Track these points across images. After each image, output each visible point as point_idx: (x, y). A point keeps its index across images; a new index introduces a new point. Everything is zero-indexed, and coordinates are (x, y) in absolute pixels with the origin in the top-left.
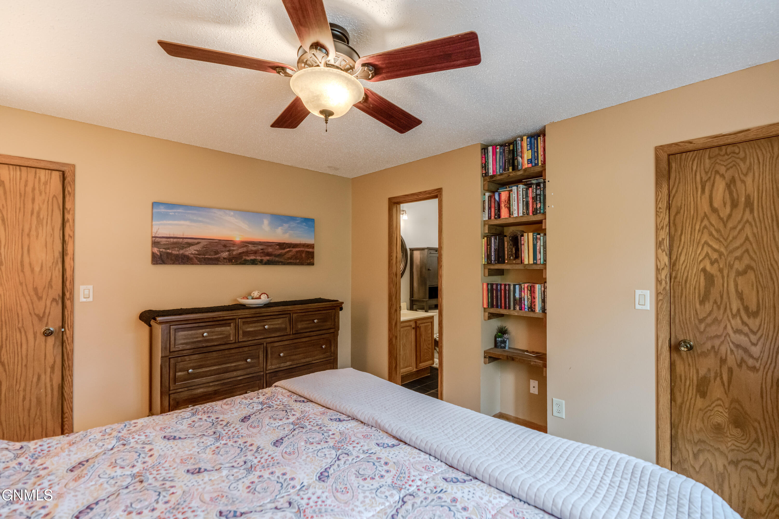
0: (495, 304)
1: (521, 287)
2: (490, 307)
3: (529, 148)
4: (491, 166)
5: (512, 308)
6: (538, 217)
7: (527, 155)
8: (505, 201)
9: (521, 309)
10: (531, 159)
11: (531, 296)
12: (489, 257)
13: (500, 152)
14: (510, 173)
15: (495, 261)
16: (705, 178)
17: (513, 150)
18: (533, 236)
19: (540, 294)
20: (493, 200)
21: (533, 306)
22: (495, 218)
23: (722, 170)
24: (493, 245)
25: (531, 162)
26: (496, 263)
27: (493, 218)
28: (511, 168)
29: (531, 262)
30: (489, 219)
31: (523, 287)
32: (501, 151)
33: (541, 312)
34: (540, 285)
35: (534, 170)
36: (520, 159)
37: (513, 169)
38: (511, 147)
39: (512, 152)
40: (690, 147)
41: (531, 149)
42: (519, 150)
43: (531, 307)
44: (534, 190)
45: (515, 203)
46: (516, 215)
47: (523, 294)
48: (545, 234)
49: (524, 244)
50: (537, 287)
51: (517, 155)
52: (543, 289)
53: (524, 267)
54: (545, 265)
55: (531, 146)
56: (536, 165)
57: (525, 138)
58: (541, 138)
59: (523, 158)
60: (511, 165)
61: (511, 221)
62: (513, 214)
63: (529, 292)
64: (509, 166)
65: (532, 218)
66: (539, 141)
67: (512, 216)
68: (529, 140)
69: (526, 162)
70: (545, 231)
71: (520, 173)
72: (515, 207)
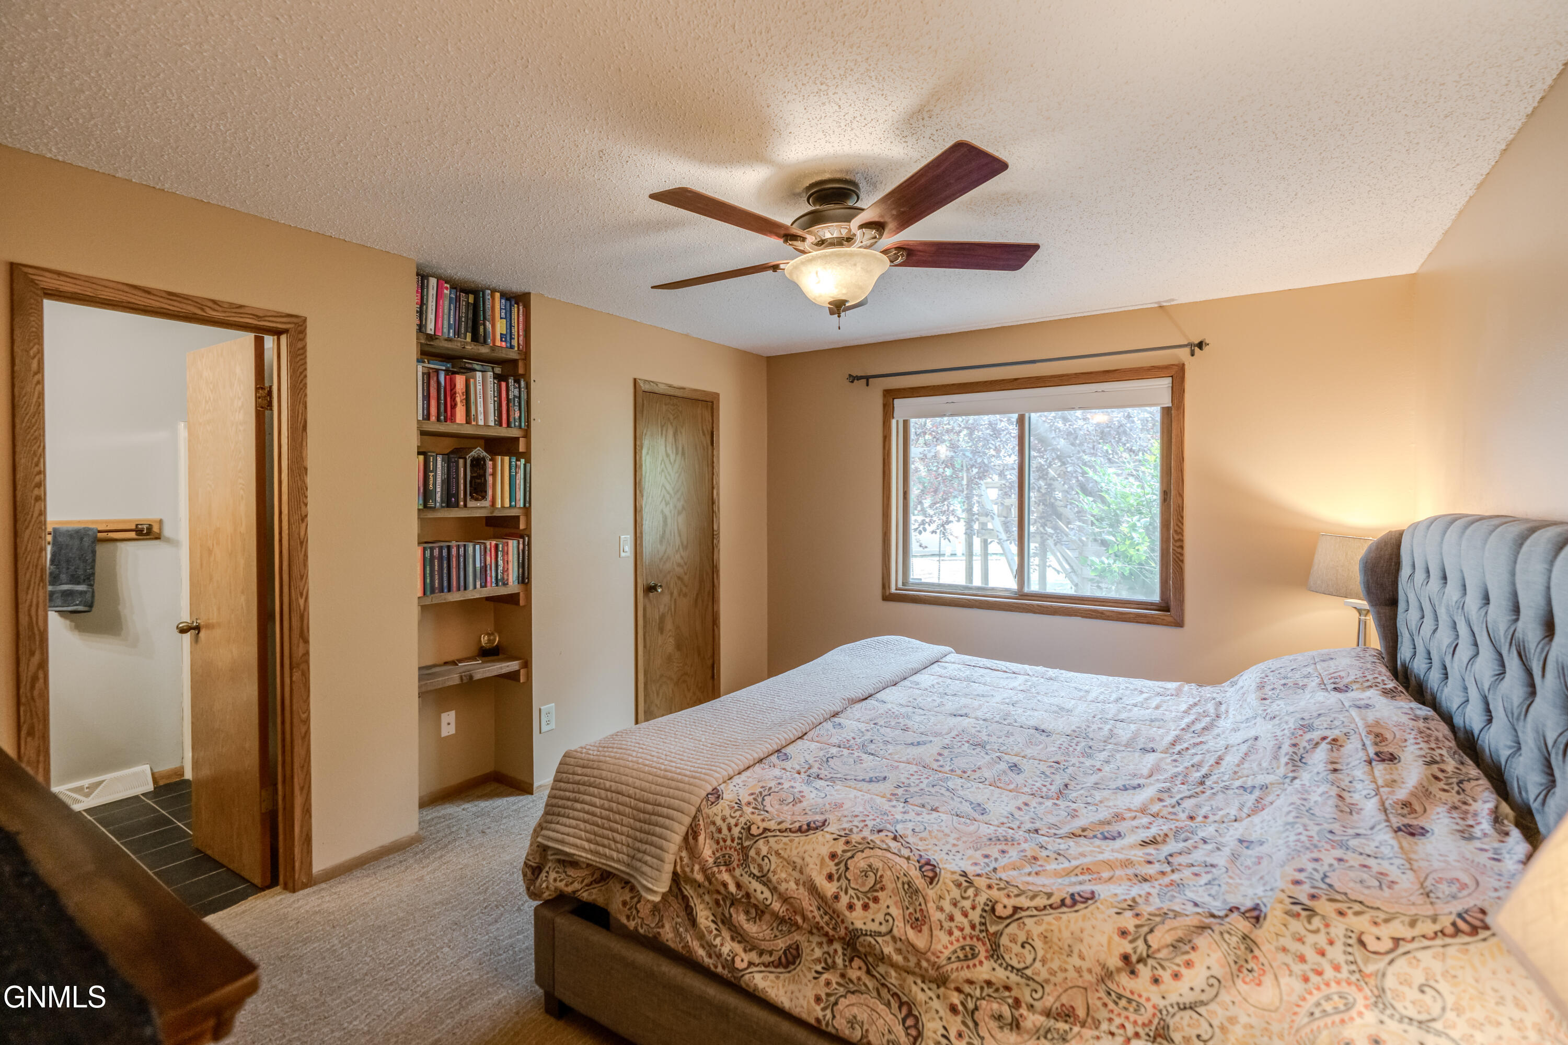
0: (437, 585)
1: (485, 548)
2: (428, 593)
3: (503, 315)
4: (431, 316)
5: (471, 587)
6: (514, 433)
7: (501, 327)
8: (463, 393)
9: (484, 585)
10: (506, 335)
11: (503, 560)
12: (426, 494)
13: (450, 298)
14: (467, 343)
15: (442, 501)
16: (663, 423)
17: (475, 306)
18: (510, 462)
19: (516, 556)
20: (433, 384)
21: (506, 577)
22: (438, 419)
23: (671, 418)
24: (439, 472)
25: (506, 341)
26: (442, 507)
27: (433, 418)
28: (469, 335)
29: (507, 504)
30: (423, 419)
31: (488, 547)
32: (453, 296)
33: (516, 583)
34: (515, 542)
35: (506, 354)
36: (488, 325)
37: (475, 339)
38: (471, 299)
39: (471, 307)
40: (656, 389)
41: (506, 318)
42: (489, 313)
43: (503, 578)
44: (512, 388)
45: (480, 401)
46: (481, 423)
47: (488, 558)
48: (528, 461)
49: (494, 474)
50: (512, 544)
51: (485, 318)
52: (521, 546)
53: (492, 512)
54: (527, 510)
55: (506, 314)
56: (512, 347)
57: (498, 295)
58: (521, 307)
59: (493, 326)
60: (470, 330)
61: (469, 430)
62: (476, 419)
63: (500, 554)
64: (466, 331)
65: (504, 432)
66: (517, 312)
67: (473, 423)
68: (503, 301)
69: (498, 337)
70: (527, 456)
71: (484, 350)
72: (481, 409)
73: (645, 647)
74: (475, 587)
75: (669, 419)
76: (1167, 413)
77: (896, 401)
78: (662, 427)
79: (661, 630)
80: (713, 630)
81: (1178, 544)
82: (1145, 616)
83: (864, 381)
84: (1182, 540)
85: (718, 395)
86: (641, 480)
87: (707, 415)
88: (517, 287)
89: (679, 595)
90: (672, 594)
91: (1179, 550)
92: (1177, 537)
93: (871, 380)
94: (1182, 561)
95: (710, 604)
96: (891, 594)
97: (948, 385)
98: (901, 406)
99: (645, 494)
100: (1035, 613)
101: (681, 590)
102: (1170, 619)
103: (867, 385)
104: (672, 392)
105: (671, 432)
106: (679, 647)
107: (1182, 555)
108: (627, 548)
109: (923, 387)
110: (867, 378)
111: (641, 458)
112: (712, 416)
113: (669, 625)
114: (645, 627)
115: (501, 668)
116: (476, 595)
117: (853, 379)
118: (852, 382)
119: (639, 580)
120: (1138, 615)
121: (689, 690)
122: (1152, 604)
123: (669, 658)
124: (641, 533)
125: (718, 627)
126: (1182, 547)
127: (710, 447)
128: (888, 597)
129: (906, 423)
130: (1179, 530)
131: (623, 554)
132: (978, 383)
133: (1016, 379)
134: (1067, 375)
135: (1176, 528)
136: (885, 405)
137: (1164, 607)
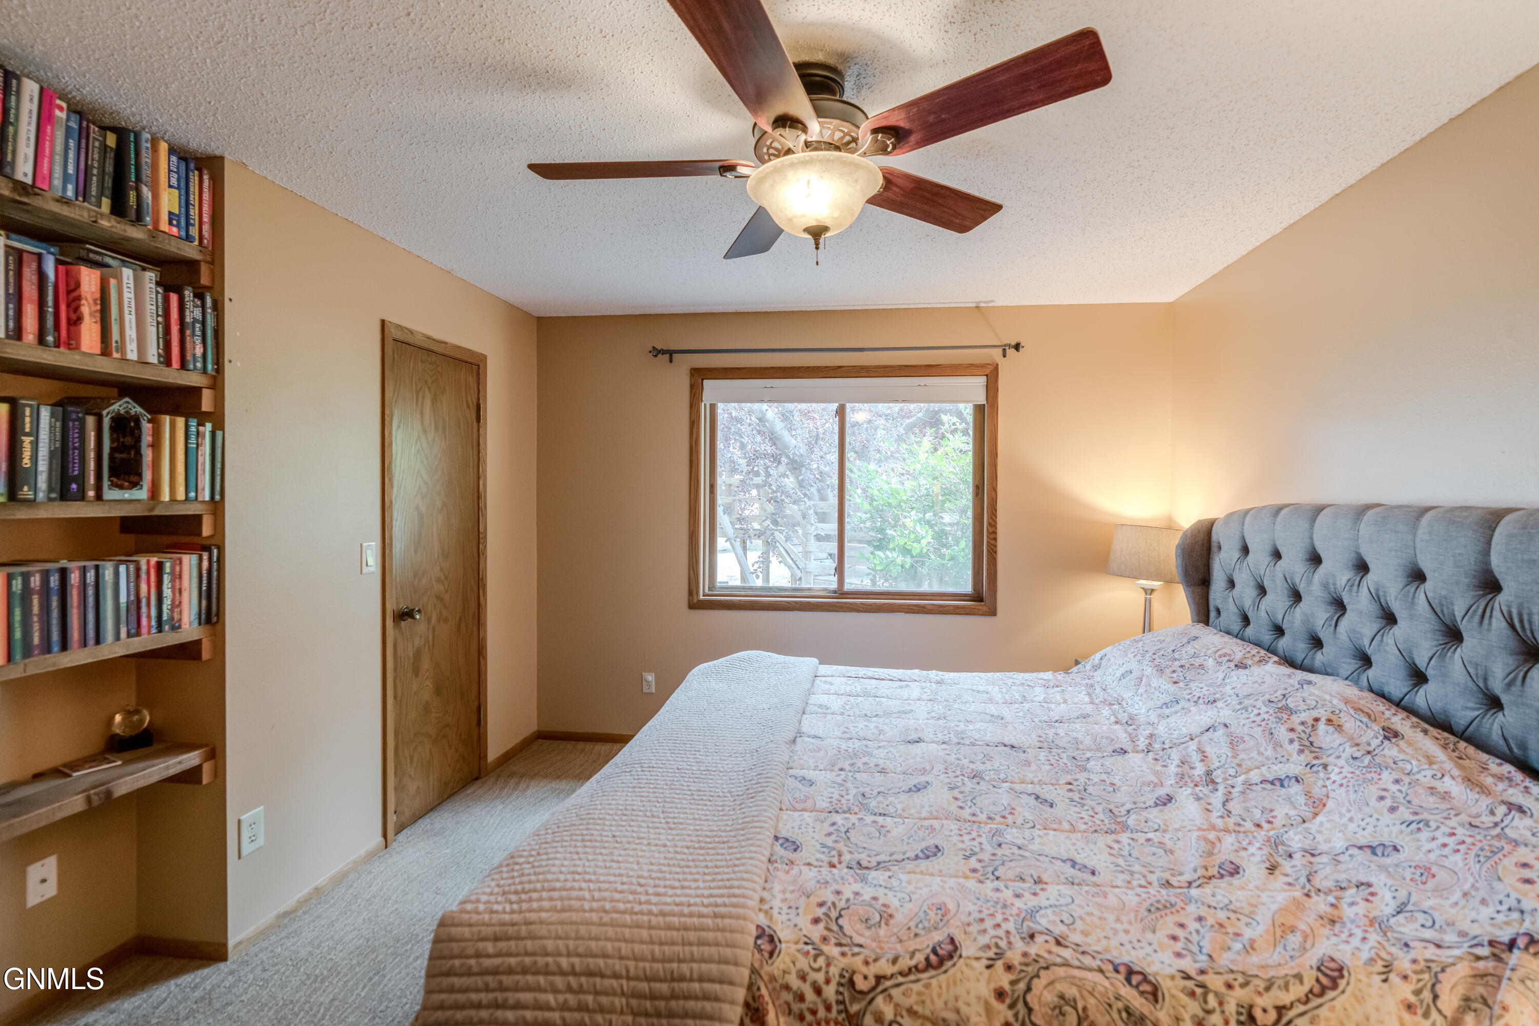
0: (36, 641)
1: (138, 570)
2: (17, 657)
3: (174, 182)
4: (27, 150)
5: (109, 637)
6: (192, 379)
7: (169, 201)
8: (95, 300)
9: (134, 633)
10: (178, 216)
11: (173, 588)
12: (16, 474)
13: (68, 128)
14: (102, 215)
15: (50, 489)
16: (418, 387)
17: (120, 155)
18: (186, 427)
19: (196, 580)
20: (29, 269)
21: (176, 616)
22: (41, 342)
23: (429, 381)
24: (43, 436)
25: (177, 226)
26: (50, 499)
27: (30, 338)
28: (106, 203)
29: (181, 496)
30: (7, 336)
31: (144, 567)
32: (73, 126)
33: (196, 624)
34: (194, 558)
35: (178, 249)
36: (146, 192)
37: (118, 210)
38: (111, 140)
39: (111, 155)
40: (410, 339)
41: (178, 188)
42: (146, 172)
43: (172, 618)
44: (189, 305)
45: (130, 320)
46: (132, 355)
47: (144, 587)
48: (219, 425)
49: (156, 445)
50: (189, 561)
51: (138, 179)
52: (205, 564)
53: (152, 509)
54: (217, 506)
55: (179, 180)
56: (189, 238)
57: (164, 147)
58: (206, 178)
59: (156, 196)
60: (108, 192)
61: (106, 366)
62: (122, 348)
63: (166, 579)
64: (101, 193)
65: (173, 376)
66: (197, 182)
67: (116, 355)
68: (174, 159)
69: (164, 217)
70: (217, 419)
71: (135, 233)
72: (131, 332)
73: (395, 697)
74: (117, 637)
75: (426, 382)
76: (979, 410)
77: (705, 382)
78: (418, 392)
81: (992, 536)
82: (963, 607)
83: (667, 356)
84: (995, 533)
85: (485, 357)
86: (390, 463)
87: (472, 381)
88: (198, 142)
89: (439, 621)
91: (993, 542)
92: (991, 530)
93: (674, 355)
94: (996, 552)
95: (475, 629)
96: (699, 601)
97: (766, 368)
98: (710, 387)
99: (395, 483)
100: (858, 611)
101: (441, 614)
102: (985, 609)
103: (671, 361)
104: (432, 346)
105: (428, 402)
106: (438, 691)
107: (995, 546)
108: (371, 561)
109: (739, 369)
110: (671, 353)
111: (391, 432)
112: (478, 384)
113: (426, 664)
114: (395, 669)
115: (168, 768)
116: (119, 651)
117: (656, 352)
118: (656, 356)
119: (388, 605)
120: (957, 607)
121: (450, 747)
122: (965, 595)
123: (427, 708)
124: (391, 539)
125: (485, 658)
126: (995, 539)
127: (475, 424)
128: (695, 605)
129: (713, 407)
130: (993, 523)
131: (365, 570)
132: (799, 368)
133: (840, 367)
134: (891, 367)
135: (991, 521)
136: (692, 386)
137: (977, 597)
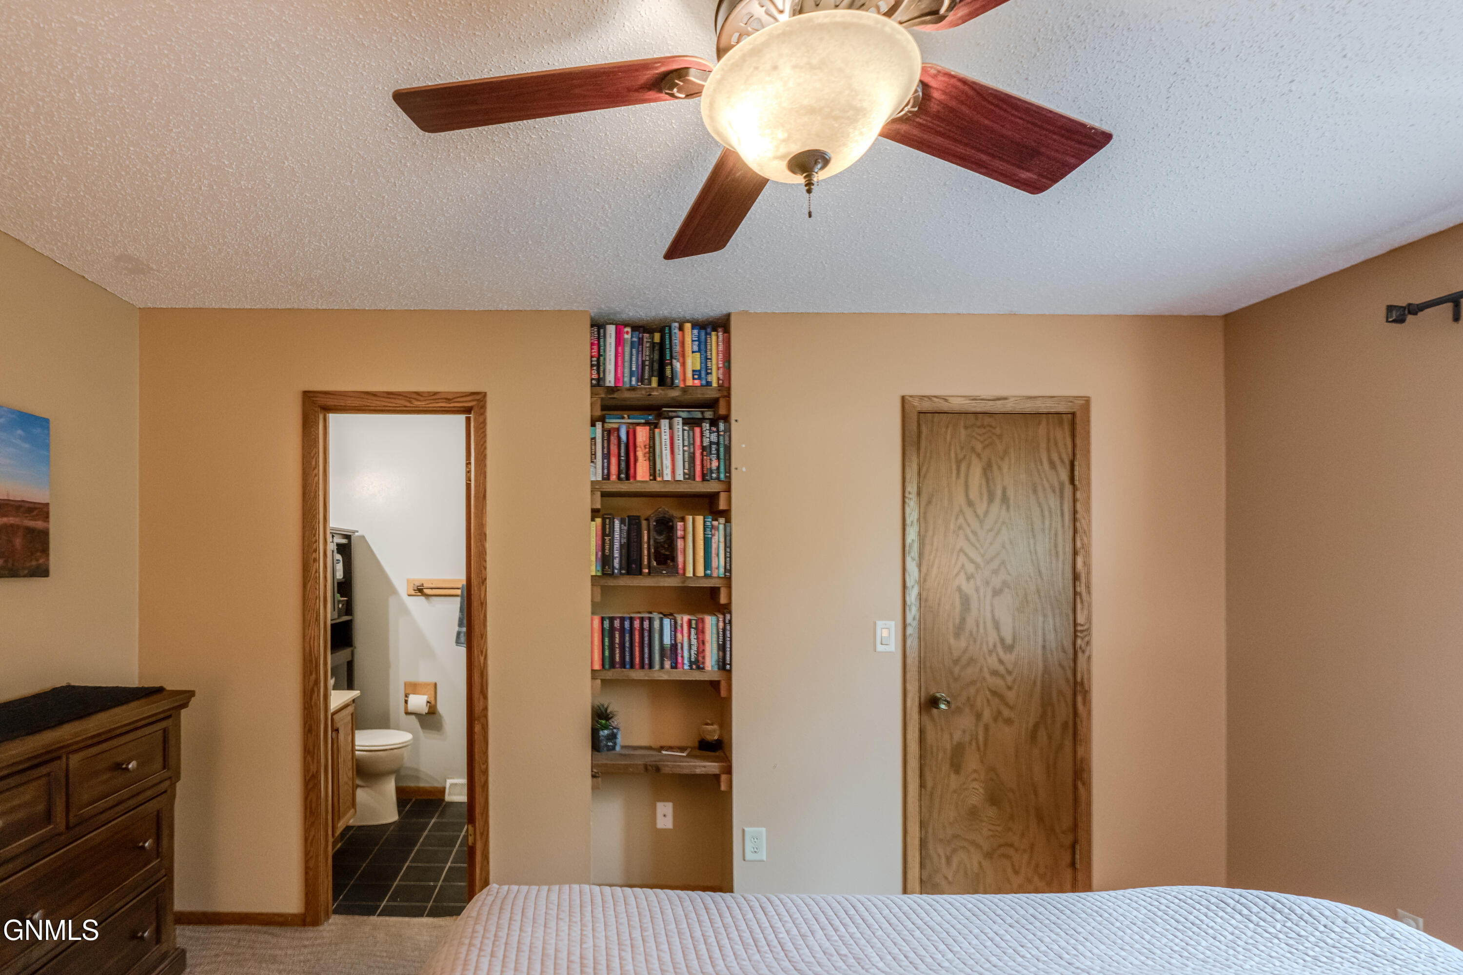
0: (617, 659)
1: (676, 623)
2: (607, 666)
3: (696, 348)
4: (610, 367)
5: (657, 666)
6: (711, 487)
7: (693, 362)
8: (645, 446)
9: (674, 666)
10: (700, 371)
11: (697, 639)
12: (605, 560)
13: (632, 343)
14: (653, 389)
15: (621, 568)
16: (960, 456)
17: (662, 344)
18: (705, 522)
19: (715, 636)
20: (614, 440)
21: (700, 659)
22: (619, 478)
23: (979, 447)
24: (617, 535)
25: (700, 378)
26: (621, 574)
27: (614, 477)
28: (655, 382)
29: (700, 572)
30: (603, 479)
31: (679, 622)
32: (635, 339)
33: (716, 669)
34: (714, 618)
35: (701, 394)
36: (677, 365)
37: (662, 382)
38: (657, 337)
39: (657, 348)
40: (943, 406)
41: (699, 351)
42: (677, 348)
43: (697, 660)
44: (707, 433)
45: (666, 453)
46: (668, 477)
47: (679, 636)
48: (728, 519)
49: (684, 538)
50: (710, 621)
51: (672, 357)
52: (721, 625)
53: (683, 583)
54: (728, 579)
55: (699, 346)
56: (709, 384)
57: (688, 326)
58: (720, 334)
59: (683, 365)
60: (656, 373)
61: (655, 487)
62: (663, 474)
63: (693, 631)
64: (651, 376)
65: (700, 487)
66: (715, 340)
67: (659, 479)
68: (696, 332)
69: (689, 374)
70: (726, 514)
71: (674, 394)
72: (667, 462)
73: (923, 787)
74: (662, 667)
75: (973, 449)
78: (959, 463)
79: (956, 766)
80: (1075, 788)
85: (1088, 401)
87: (1064, 435)
88: (713, 311)
89: (995, 720)
90: (979, 716)
93: (1461, 302)
95: (1068, 743)
101: (999, 713)
104: (979, 407)
105: (977, 470)
106: (993, 799)
110: (1454, 302)
112: (1077, 437)
113: (972, 762)
115: (695, 767)
116: (665, 677)
119: (914, 689)
123: (973, 812)
125: (1088, 786)
131: (880, 647)
